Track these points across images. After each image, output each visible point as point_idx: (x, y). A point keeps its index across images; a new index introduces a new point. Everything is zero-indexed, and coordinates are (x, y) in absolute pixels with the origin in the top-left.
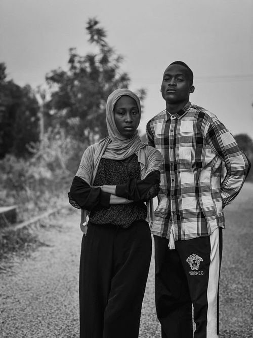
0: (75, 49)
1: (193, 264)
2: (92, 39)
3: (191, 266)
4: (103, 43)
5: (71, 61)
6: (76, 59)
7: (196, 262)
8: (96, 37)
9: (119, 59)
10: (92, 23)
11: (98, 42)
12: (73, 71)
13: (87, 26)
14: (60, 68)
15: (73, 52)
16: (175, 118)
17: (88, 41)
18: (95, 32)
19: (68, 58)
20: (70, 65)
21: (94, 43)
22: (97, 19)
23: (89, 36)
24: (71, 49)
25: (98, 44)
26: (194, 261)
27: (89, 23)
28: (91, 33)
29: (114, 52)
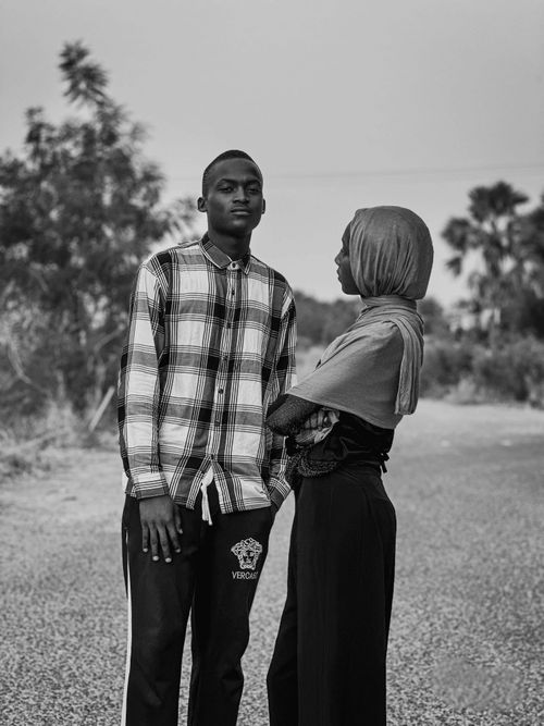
0: (40, 110)
1: (245, 558)
2: (74, 90)
3: (242, 562)
4: (99, 98)
5: (33, 137)
6: (44, 134)
7: (252, 555)
8: (83, 86)
9: (136, 133)
10: (73, 55)
11: (87, 96)
12: (39, 160)
13: (62, 60)
14: (8, 153)
15: (37, 118)
16: (237, 267)
17: (66, 94)
18: (81, 73)
19: (25, 131)
20: (31, 147)
21: (80, 99)
22: (84, 45)
23: (67, 85)
24: (31, 112)
25: (90, 102)
26: (249, 552)
27: (66, 54)
28: (72, 77)
29: (124, 117)
